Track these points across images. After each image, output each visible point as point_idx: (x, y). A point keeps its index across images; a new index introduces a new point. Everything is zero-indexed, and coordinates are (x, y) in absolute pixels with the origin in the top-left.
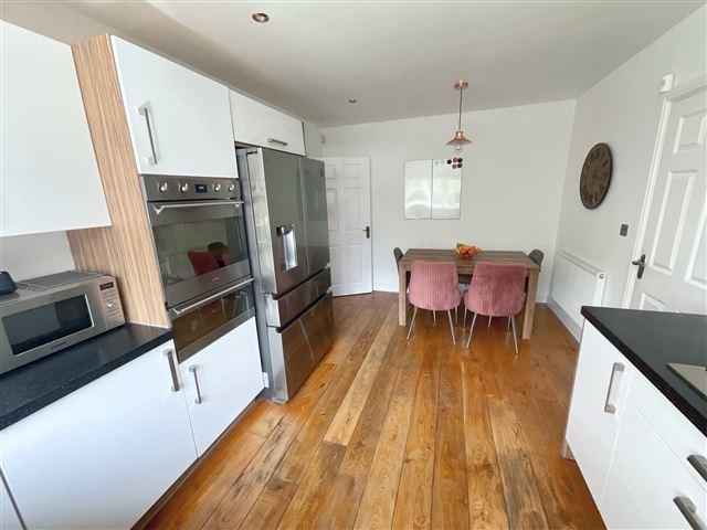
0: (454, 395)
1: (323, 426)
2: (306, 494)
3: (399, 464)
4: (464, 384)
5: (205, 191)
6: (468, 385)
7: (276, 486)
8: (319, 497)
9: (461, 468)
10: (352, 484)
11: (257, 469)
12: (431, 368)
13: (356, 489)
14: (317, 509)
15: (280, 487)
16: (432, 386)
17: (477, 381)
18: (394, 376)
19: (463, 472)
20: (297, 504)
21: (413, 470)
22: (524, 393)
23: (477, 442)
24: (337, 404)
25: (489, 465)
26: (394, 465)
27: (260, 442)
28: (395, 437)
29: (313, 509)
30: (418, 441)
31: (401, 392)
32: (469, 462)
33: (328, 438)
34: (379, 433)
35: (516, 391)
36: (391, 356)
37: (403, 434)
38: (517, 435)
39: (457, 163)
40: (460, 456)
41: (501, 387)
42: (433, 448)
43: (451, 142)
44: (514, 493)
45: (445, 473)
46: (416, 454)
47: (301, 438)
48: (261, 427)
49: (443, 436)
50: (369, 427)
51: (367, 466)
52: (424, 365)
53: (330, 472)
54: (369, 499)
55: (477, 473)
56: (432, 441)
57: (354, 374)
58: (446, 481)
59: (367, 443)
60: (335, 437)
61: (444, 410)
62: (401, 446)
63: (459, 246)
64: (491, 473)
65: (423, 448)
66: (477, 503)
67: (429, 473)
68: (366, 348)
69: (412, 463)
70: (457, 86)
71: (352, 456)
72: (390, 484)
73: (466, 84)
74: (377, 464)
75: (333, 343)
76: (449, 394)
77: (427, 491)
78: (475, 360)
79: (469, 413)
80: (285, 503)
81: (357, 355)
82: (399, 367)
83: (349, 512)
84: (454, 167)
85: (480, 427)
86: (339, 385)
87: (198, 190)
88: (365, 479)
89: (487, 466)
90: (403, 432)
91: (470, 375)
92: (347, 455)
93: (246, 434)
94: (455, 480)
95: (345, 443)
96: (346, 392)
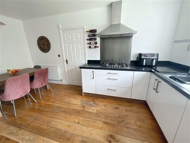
0: (59, 108)
3: (79, 125)
4: (56, 105)
10: (83, 141)
13: (85, 140)
16: (52, 112)
17: (57, 102)
19: (84, 111)
21: (81, 122)
22: (66, 95)
23: (77, 107)
26: (79, 127)
28: (69, 126)
30: (73, 119)
31: (49, 122)
32: (82, 110)
34: (65, 131)
35: (65, 97)
37: (69, 123)
40: (80, 111)
42: (76, 116)
44: (89, 104)
45: (84, 114)
50: (61, 136)
51: (78, 136)
55: (84, 109)
56: (74, 116)
59: (69, 136)
61: (64, 111)
62: (73, 125)
64: (84, 107)
65: (75, 118)
66: (91, 111)
67: (83, 118)
69: (80, 122)
72: (85, 128)
74: (78, 132)
85: (73, 105)
88: (83, 137)
90: (68, 123)
91: (54, 102)
94: (85, 113)
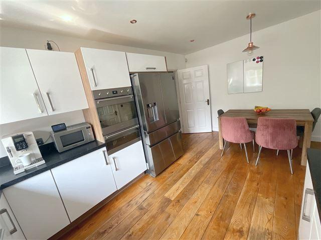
0: (236, 190)
1: (166, 190)
2: (150, 214)
3: (192, 215)
4: (246, 184)
5: (117, 93)
6: (248, 186)
7: (141, 208)
8: (154, 217)
9: (224, 227)
10: (169, 217)
11: (137, 200)
12: (229, 173)
13: (169, 219)
14: (152, 222)
15: (142, 209)
16: (226, 182)
17: (255, 184)
18: (207, 174)
19: (224, 230)
20: (146, 217)
21: (199, 220)
22: (286, 199)
23: (241, 217)
24: (175, 181)
25: (243, 231)
26: (190, 215)
27: (141, 190)
28: (196, 202)
29: (150, 222)
30: (207, 207)
31: (208, 182)
32: (231, 227)
33: (166, 195)
34: (189, 198)
35: (280, 195)
36: (209, 164)
38: (269, 221)
39: (260, 60)
40: (226, 222)
41: (270, 191)
42: (213, 213)
43: (245, 50)
46: (202, 213)
47: (156, 192)
48: (143, 185)
49: (221, 208)
50: (185, 195)
51: (178, 212)
52: (225, 171)
53: (162, 210)
54: (173, 225)
55: (233, 233)
56: (214, 209)
57: (188, 170)
58: (213, 231)
59: (182, 202)
60: (169, 195)
61: (227, 196)
62: (196, 208)
63: (256, 107)
64: (242, 235)
65: (207, 211)
67: (206, 224)
68: (198, 159)
69: (199, 217)
70: (248, 17)
71: (173, 205)
72: (185, 223)
73: (253, 15)
74: (183, 212)
75: (183, 155)
76: (233, 189)
77: (202, 232)
78: (259, 173)
79: (241, 201)
80: (142, 215)
81: (192, 162)
82: (211, 170)
83: (163, 228)
84: (257, 62)
85: (245, 211)
86: (179, 173)
87: (114, 93)
88: (175, 217)
89: (241, 232)
90: (201, 201)
91: (251, 180)
92: (171, 204)
93: (138, 186)
94: (218, 232)
95: (172, 199)
96: (181, 177)
